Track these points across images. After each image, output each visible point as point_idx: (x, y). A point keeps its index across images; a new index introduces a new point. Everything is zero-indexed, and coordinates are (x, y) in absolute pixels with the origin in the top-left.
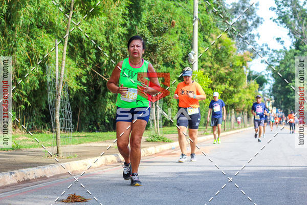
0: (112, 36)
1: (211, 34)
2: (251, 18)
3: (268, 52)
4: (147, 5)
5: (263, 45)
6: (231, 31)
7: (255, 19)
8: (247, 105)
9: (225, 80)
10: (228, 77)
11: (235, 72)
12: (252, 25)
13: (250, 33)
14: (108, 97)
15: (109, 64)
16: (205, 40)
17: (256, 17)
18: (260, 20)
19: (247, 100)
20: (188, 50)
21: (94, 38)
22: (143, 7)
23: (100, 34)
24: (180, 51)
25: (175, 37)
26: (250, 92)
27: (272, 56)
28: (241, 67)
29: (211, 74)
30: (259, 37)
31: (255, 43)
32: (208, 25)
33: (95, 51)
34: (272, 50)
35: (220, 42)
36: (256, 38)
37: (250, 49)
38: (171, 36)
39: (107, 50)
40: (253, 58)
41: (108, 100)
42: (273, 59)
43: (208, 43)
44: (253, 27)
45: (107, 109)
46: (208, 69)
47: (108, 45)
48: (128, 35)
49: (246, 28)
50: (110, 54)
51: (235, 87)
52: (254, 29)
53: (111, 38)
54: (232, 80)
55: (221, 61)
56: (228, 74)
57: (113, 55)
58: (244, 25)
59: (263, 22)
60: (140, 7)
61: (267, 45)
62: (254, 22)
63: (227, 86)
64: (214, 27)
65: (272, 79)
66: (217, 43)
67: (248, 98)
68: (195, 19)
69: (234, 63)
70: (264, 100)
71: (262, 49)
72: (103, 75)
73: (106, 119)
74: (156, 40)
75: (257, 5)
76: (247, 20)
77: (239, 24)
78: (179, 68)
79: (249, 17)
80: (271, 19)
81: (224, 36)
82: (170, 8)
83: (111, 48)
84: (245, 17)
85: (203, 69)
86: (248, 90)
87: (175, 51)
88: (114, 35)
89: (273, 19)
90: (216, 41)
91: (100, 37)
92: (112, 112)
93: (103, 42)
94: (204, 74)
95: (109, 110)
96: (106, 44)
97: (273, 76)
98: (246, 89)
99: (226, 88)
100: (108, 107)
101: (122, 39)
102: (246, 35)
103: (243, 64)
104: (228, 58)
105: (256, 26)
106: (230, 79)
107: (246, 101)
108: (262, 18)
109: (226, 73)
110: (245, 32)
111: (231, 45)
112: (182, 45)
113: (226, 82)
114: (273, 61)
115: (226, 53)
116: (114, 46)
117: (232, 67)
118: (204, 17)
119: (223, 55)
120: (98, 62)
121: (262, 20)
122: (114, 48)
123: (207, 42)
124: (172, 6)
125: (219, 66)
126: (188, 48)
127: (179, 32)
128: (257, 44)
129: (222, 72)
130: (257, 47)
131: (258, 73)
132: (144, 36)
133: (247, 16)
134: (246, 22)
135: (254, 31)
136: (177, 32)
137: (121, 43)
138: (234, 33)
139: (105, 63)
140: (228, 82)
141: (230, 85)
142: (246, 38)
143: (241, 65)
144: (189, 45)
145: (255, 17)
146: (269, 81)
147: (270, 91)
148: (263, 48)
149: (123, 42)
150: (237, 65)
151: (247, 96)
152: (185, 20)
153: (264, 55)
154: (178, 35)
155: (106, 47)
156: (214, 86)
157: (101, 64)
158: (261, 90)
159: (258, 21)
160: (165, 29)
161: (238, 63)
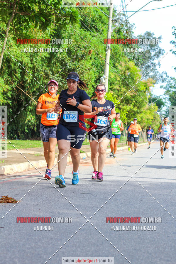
0: (36, 59)
1: (120, 62)
2: (154, 50)
3: (166, 79)
4: (67, 33)
5: (163, 73)
6: (137, 60)
7: (157, 50)
8: (147, 124)
9: (130, 102)
10: (133, 99)
11: (139, 95)
12: (155, 55)
13: (152, 62)
14: (28, 110)
15: (32, 82)
16: (114, 66)
17: (159, 49)
18: (162, 52)
19: (148, 119)
20: (100, 74)
21: (20, 59)
22: (64, 35)
23: (25, 56)
24: (93, 74)
25: (90, 62)
26: (150, 113)
27: (170, 83)
28: (145, 92)
29: (118, 96)
30: (160, 66)
31: (156, 70)
32: (118, 54)
33: (20, 71)
34: (171, 78)
35: (128, 69)
36: (157, 67)
37: (152, 76)
38: (86, 62)
39: (30, 70)
40: (154, 83)
41: (28, 113)
42: (171, 85)
43: (117, 69)
44: (155, 57)
45: (27, 121)
46: (117, 92)
47: (32, 66)
48: (49, 58)
49: (149, 57)
50: (33, 74)
51: (138, 108)
52: (156, 58)
53: (34, 60)
54: (136, 102)
55: (128, 85)
56: (133, 97)
57: (36, 75)
58: (147, 55)
59: (164, 53)
60: (61, 35)
61: (166, 73)
62: (156, 53)
63: (132, 107)
64: (123, 56)
65: (169, 102)
66: (125, 70)
67: (148, 118)
68: (108, 48)
69: (139, 88)
70: (161, 120)
71: (162, 77)
72: (25, 92)
73: (26, 129)
74: (75, 65)
75: (160, 38)
76: (151, 51)
77: (143, 54)
78: (92, 89)
79: (153, 48)
80: (170, 51)
81: (131, 64)
82: (87, 38)
83: (34, 69)
84: (149, 48)
85: (112, 91)
86: (149, 111)
87: (89, 74)
88: (38, 58)
89: (173, 51)
90: (125, 69)
91: (25, 59)
92: (31, 123)
93: (28, 63)
94: (113, 96)
95: (29, 121)
96: (30, 65)
97: (169, 99)
98: (147, 110)
99: (130, 109)
100: (28, 119)
101: (44, 61)
102: (149, 64)
103: (146, 89)
104: (134, 83)
105: (158, 56)
106: (134, 101)
107: (146, 121)
108: (163, 50)
109: (131, 96)
110: (148, 61)
111: (137, 72)
112: (94, 69)
113: (131, 103)
114: (170, 87)
115: (133, 79)
116: (37, 67)
117: (137, 90)
118: (115, 47)
119: (130, 80)
120: (22, 80)
121: (164, 52)
122: (37, 69)
123: (115, 68)
124: (88, 36)
125: (126, 90)
126: (99, 72)
127: (93, 58)
128: (158, 72)
129: (128, 95)
130: (158, 74)
131: (158, 97)
132: (65, 61)
133: (151, 47)
134: (149, 52)
135: (156, 61)
136: (91, 58)
137: (43, 65)
138: (140, 62)
139: (28, 81)
140: (133, 103)
141: (134, 106)
142: (149, 66)
143: (145, 90)
144: (101, 70)
145: (157, 49)
146: (166, 104)
147: (166, 113)
148: (162, 75)
149: (45, 64)
150: (141, 90)
151: (147, 116)
152: (98, 48)
153: (163, 81)
154: (92, 60)
155: (30, 67)
156: (121, 106)
157: (25, 82)
158: (159, 111)
159: (159, 52)
160: (83, 56)
161: (142, 88)
